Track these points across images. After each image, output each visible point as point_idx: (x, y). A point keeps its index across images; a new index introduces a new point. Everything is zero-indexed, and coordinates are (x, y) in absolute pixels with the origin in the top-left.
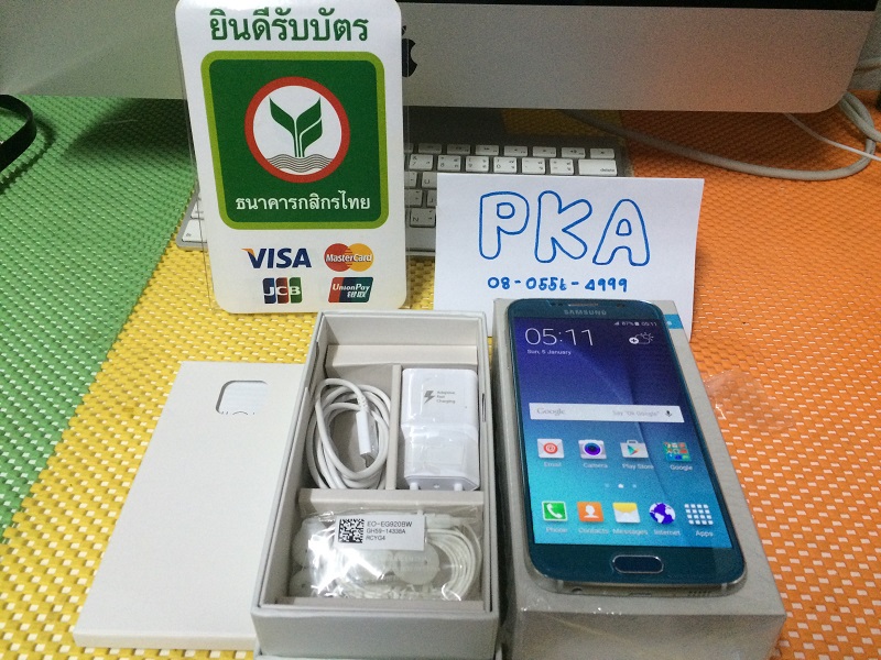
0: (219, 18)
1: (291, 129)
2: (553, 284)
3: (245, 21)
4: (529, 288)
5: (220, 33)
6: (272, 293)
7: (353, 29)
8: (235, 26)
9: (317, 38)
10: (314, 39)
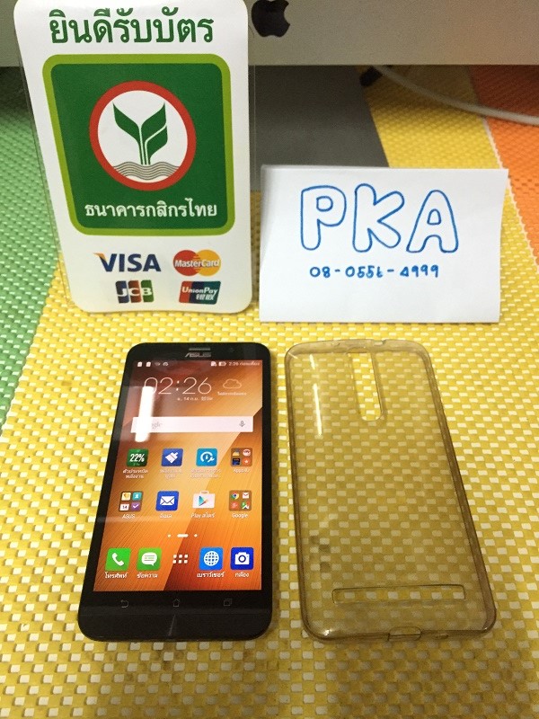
0: (60, 20)
1: (136, 136)
2: (370, 271)
3: (86, 22)
4: (348, 276)
5: (60, 36)
6: (125, 294)
7: (197, 29)
8: (75, 28)
9: (160, 39)
10: (158, 41)
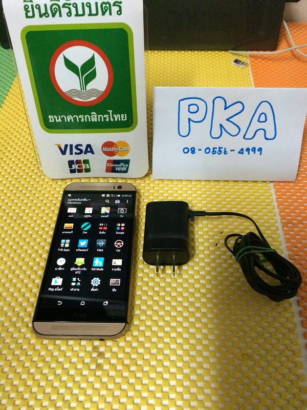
0: (29, 4)
1: (78, 74)
2: (220, 151)
3: (46, 5)
4: (206, 153)
5: (30, 14)
6: (74, 168)
7: (112, 7)
8: (39, 9)
10: (89, 15)
